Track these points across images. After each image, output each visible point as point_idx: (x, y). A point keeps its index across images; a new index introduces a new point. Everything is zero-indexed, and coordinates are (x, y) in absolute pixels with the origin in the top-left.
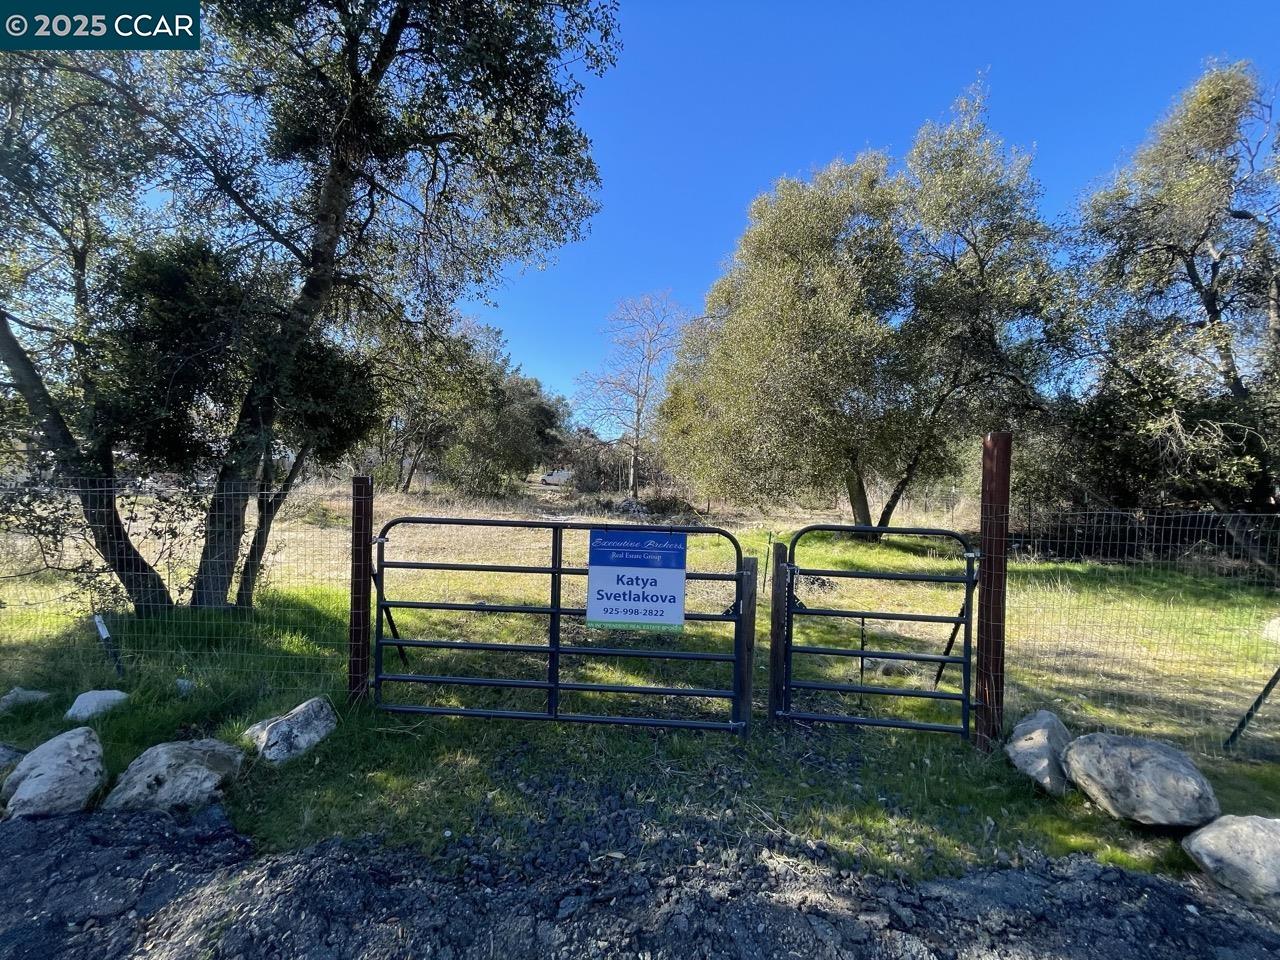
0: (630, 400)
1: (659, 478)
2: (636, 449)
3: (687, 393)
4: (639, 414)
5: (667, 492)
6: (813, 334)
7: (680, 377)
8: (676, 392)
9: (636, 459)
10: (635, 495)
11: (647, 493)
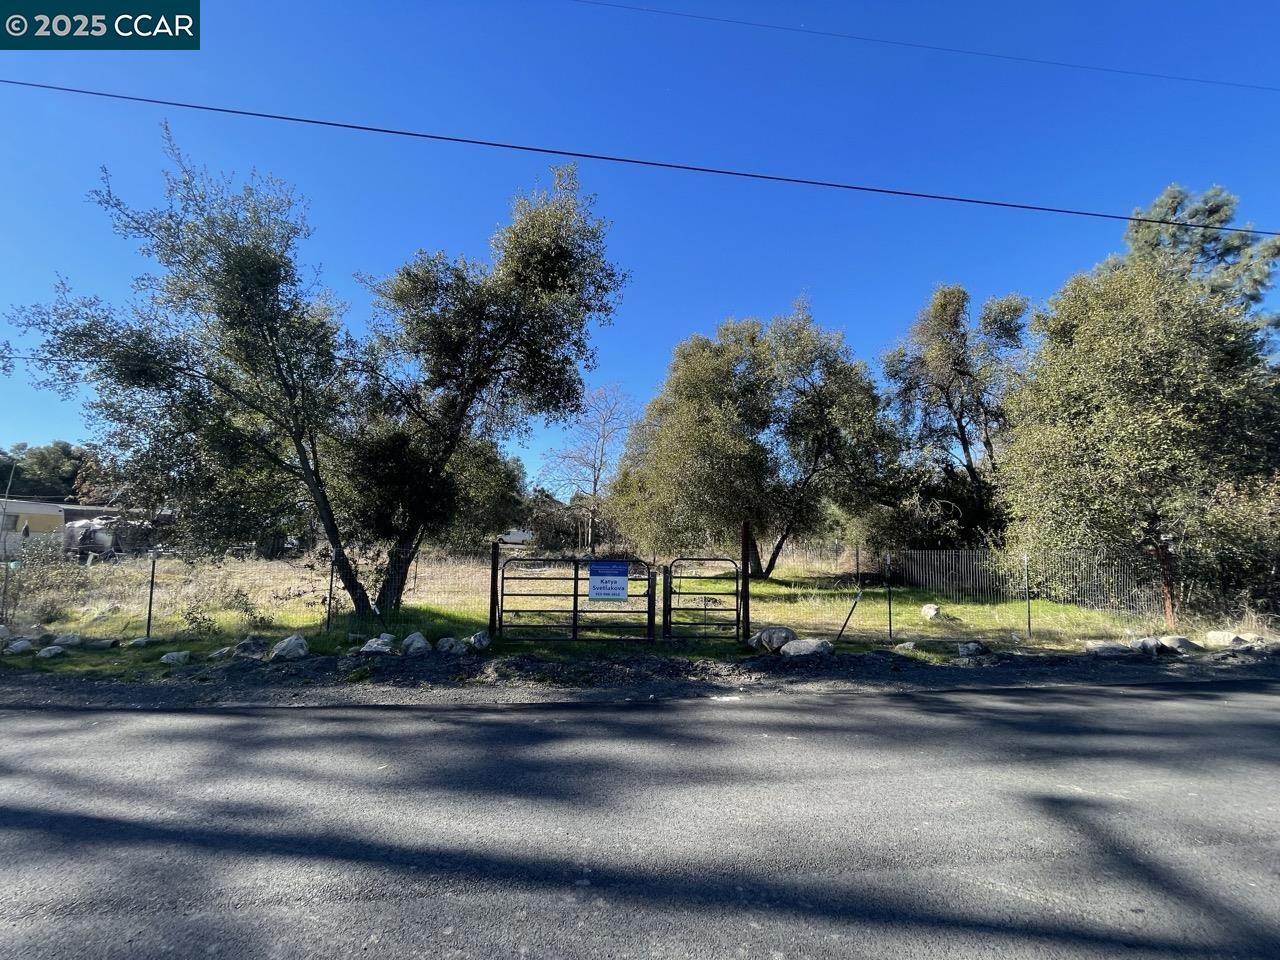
0: (589, 471)
1: (614, 537)
2: (593, 512)
3: (633, 478)
4: (595, 484)
5: (620, 548)
6: (706, 451)
7: (628, 462)
8: (626, 475)
9: (593, 520)
10: (593, 551)
11: (603, 549)
